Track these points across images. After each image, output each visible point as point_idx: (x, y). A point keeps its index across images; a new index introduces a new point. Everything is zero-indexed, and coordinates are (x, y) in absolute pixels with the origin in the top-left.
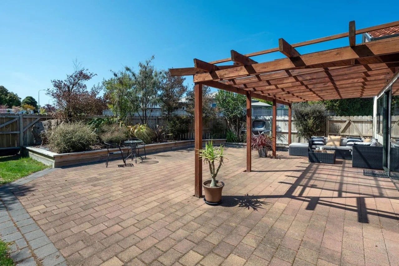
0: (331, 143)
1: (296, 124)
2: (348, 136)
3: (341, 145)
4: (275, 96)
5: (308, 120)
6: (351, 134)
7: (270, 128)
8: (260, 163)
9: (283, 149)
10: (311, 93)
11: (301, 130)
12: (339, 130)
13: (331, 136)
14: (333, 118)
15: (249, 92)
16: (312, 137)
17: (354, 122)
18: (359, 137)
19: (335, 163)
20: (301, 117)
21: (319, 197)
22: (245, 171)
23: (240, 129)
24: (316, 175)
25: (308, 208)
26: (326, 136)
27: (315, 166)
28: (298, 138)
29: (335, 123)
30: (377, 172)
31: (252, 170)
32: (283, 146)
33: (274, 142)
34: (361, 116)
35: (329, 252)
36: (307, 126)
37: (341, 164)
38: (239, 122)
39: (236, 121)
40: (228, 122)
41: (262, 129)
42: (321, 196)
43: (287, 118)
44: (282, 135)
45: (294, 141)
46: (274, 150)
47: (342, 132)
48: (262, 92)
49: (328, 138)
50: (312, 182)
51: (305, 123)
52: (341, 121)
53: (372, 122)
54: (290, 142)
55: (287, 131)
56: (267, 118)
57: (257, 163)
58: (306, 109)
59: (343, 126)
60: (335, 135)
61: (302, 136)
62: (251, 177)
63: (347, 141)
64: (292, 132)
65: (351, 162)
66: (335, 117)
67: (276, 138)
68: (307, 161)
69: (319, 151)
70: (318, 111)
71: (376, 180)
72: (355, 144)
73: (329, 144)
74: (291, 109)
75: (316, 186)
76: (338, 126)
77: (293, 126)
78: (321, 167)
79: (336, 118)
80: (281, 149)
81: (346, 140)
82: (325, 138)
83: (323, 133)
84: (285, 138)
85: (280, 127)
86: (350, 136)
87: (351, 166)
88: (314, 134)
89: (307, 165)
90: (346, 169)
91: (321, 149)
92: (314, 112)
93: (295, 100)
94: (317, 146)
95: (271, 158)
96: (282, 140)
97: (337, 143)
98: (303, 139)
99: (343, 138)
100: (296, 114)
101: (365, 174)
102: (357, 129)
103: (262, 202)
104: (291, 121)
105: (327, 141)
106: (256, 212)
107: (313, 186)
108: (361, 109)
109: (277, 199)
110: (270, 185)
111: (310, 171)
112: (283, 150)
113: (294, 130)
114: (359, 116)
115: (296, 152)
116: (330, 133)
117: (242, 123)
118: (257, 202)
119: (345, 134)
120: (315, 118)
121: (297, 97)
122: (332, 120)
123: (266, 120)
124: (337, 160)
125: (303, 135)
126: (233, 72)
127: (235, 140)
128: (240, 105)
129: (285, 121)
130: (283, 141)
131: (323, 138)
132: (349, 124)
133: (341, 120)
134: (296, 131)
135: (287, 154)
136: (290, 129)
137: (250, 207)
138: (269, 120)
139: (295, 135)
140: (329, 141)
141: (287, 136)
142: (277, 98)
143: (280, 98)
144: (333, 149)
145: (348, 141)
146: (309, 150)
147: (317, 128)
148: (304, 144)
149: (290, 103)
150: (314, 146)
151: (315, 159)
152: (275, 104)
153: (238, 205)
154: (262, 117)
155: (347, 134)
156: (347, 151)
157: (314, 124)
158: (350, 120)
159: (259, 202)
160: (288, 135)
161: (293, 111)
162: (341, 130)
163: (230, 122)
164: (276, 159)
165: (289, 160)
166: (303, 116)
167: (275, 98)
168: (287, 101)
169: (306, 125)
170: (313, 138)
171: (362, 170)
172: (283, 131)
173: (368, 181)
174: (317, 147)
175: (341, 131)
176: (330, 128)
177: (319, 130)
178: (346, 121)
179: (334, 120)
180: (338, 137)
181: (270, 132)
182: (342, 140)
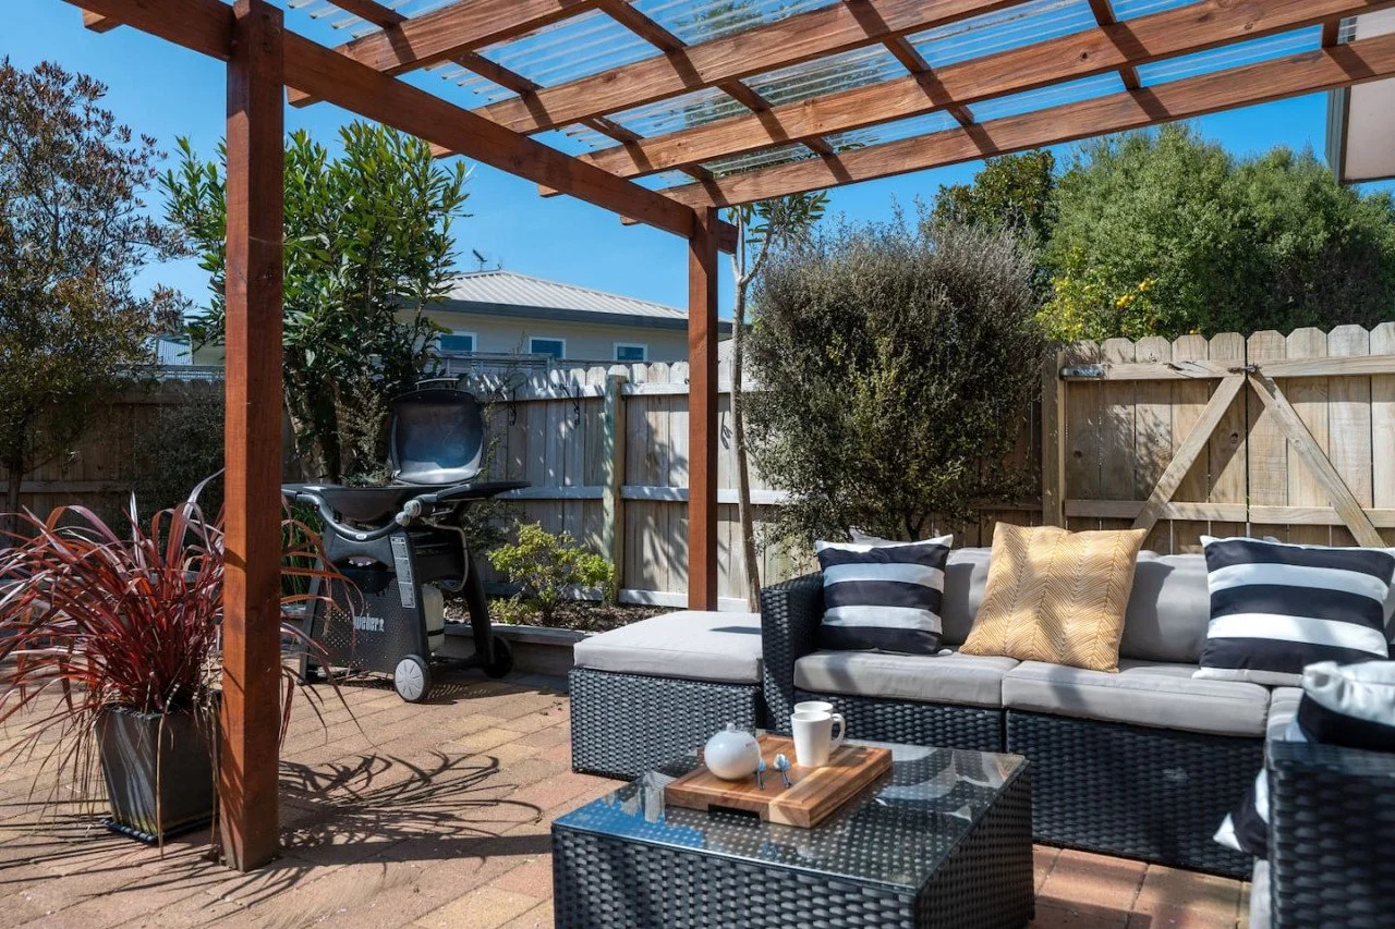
0: (1019, 625)
2: (1220, 527)
6: (1261, 515)
7: (609, 466)
12: (1156, 470)
14: (1101, 356)
17: (1295, 387)
26: (977, 536)
29: (1117, 409)
34: (1355, 328)
47: (1180, 495)
49: (996, 561)
52: (1171, 382)
59: (1191, 430)
60: (1080, 522)
63: (1206, 602)
66: (1114, 347)
76: (1151, 438)
81: (1203, 583)
82: (956, 558)
86: (1259, 528)
97: (1090, 632)
99: (1166, 560)
102: (1323, 462)
105: (977, 594)
114: (1339, 330)
116: (1078, 508)
120: (919, 353)
122: (1088, 373)
131: (937, 558)
132: (1247, 406)
133: (1172, 374)
140: (1002, 602)
145: (1224, 603)
154: (554, 376)
155: (1232, 511)
158: (1255, 372)
162: (1173, 473)
170: (826, 561)
175: (1175, 482)
176: (1078, 454)
178: (1217, 381)
179: (1111, 375)
180: (1104, 547)
181: (609, 502)
182: (1145, 582)
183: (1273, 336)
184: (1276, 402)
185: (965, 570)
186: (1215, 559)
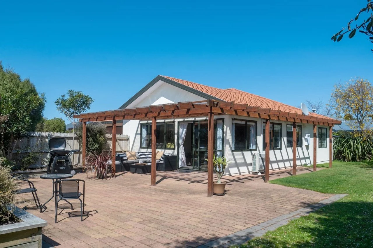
3: (137, 159)
41: (61, 148)
95: (111, 177)
131: (125, 154)
158: (117, 138)
162: (111, 147)
164: (116, 177)
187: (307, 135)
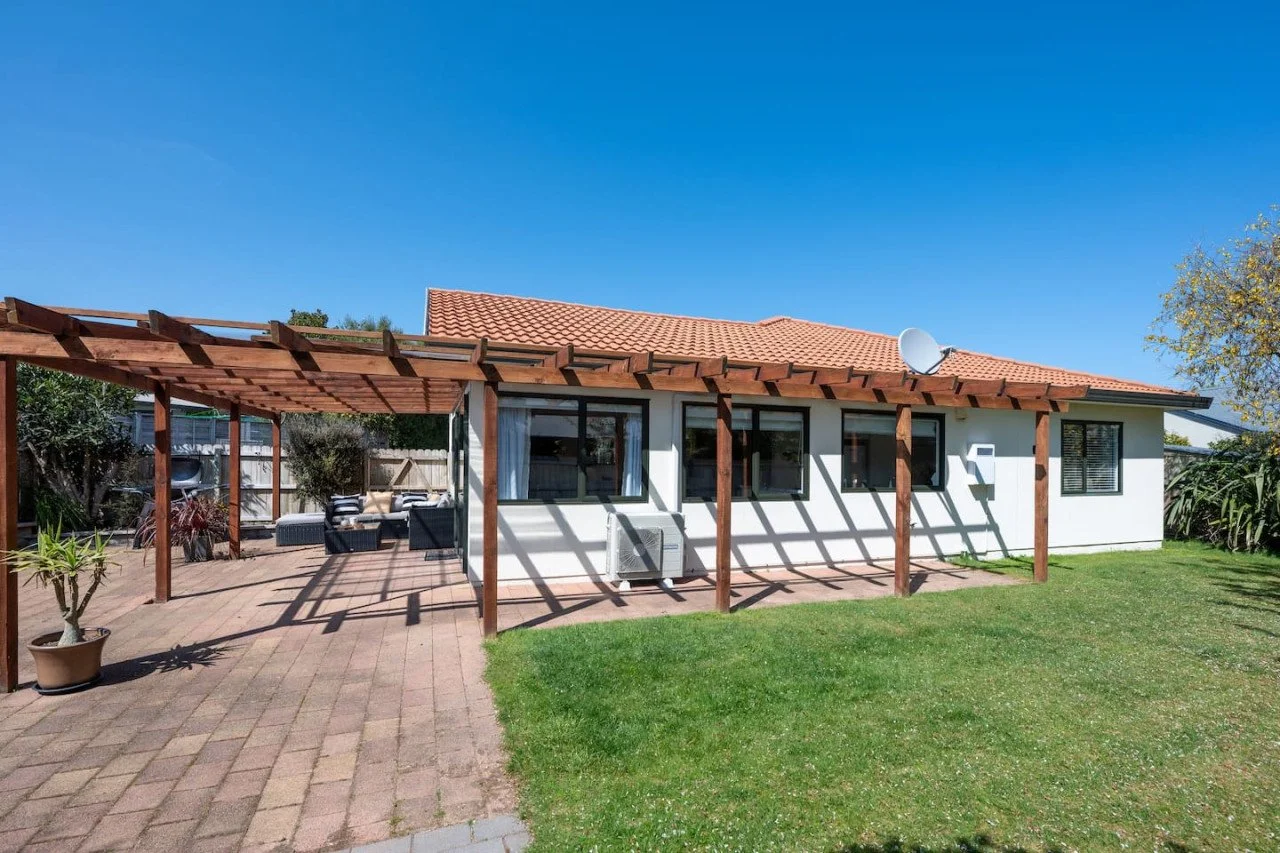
0: (374, 508)
1: (294, 467)
2: (404, 491)
3: (391, 511)
4: (237, 397)
5: (324, 458)
6: (411, 487)
7: (217, 478)
8: (194, 577)
9: (259, 533)
10: (332, 399)
11: (306, 482)
12: (390, 478)
13: (375, 493)
14: (379, 453)
15: (164, 385)
16: (332, 497)
17: (418, 462)
18: (424, 493)
19: (380, 547)
20: (306, 451)
21: (346, 611)
22: (151, 602)
23: (96, 486)
24: (341, 576)
25: (326, 631)
26: (364, 494)
27: (340, 560)
28: (297, 504)
29: (382, 465)
30: (446, 552)
31: (172, 595)
32: (258, 525)
33: (234, 516)
35: (359, 673)
36: (321, 472)
37: (391, 548)
38: (94, 463)
39: (81, 460)
40: (42, 462)
41: (191, 482)
42: (350, 607)
43: (267, 451)
44: (254, 498)
45: (288, 510)
46: (236, 538)
47: (394, 484)
48: (203, 386)
49: (368, 498)
50: (333, 590)
51: (315, 464)
52: (394, 460)
53: (446, 461)
54: (277, 513)
55: (270, 486)
56: (206, 450)
57: (185, 577)
58: (319, 430)
59: (397, 470)
60: (382, 491)
61: (309, 496)
62: (172, 612)
63: (402, 502)
64: (282, 486)
65: (407, 542)
66: (382, 451)
67: (239, 506)
68: (323, 554)
69: (348, 528)
70: (345, 436)
71: (442, 564)
72: (414, 506)
73: (370, 511)
74: (279, 428)
75: (341, 594)
76: (389, 471)
77: (284, 472)
78: (352, 559)
79: (386, 453)
80: (252, 533)
81: (403, 499)
82: (360, 498)
83: (357, 486)
84: (264, 504)
85: (247, 477)
86: (409, 490)
87: (407, 548)
88: (338, 490)
89: (323, 561)
90: (399, 556)
91: (352, 523)
92: (338, 438)
93: (291, 408)
94: (346, 516)
95: (227, 558)
96: (254, 513)
97: (385, 508)
98: (311, 505)
99: (397, 496)
100: (292, 442)
101: (427, 558)
102: (423, 477)
103: (221, 650)
104: (281, 459)
105: (364, 504)
106: (211, 667)
107: (335, 596)
108: (438, 432)
109: (257, 635)
110: (237, 615)
111: (330, 572)
112: (258, 537)
113: (289, 482)
114: (426, 451)
115: (294, 536)
116: (372, 487)
117: (105, 467)
118: (210, 652)
119: (401, 487)
120: (340, 453)
121: (298, 403)
122: (376, 456)
123: (200, 455)
124: (383, 542)
125: (312, 494)
126: (143, 351)
127: (77, 523)
128: (98, 405)
129: (261, 458)
130: (259, 513)
131: (357, 498)
132: (409, 465)
133: (394, 458)
134: (293, 486)
135: (270, 544)
136: (277, 479)
137: (193, 665)
138: (211, 456)
139: (291, 495)
140: (370, 505)
141: (269, 499)
142: (242, 402)
143: (251, 402)
144: (376, 521)
145: (405, 502)
146: (326, 528)
147: (344, 476)
148: (315, 514)
149: (277, 412)
150: (337, 518)
151: (339, 547)
152: (235, 417)
153: (158, 671)
155: (405, 487)
156: (401, 521)
157: (337, 467)
158: (411, 458)
159: (215, 650)
160: (271, 496)
161: (285, 433)
162: (394, 479)
163: (48, 462)
164: (241, 561)
165: (276, 557)
166: (311, 448)
167: (237, 401)
168: (269, 409)
169: (320, 470)
170: (334, 500)
171: (423, 554)
172: (257, 485)
173: (428, 569)
174: (343, 519)
176: (373, 475)
177: (349, 480)
178: (403, 460)
179: (381, 457)
180: (387, 495)
181: (217, 490)
182: (393, 500)
183: (429, 450)
184: (415, 465)
185: (361, 500)
186: (404, 496)
187: (974, 448)
